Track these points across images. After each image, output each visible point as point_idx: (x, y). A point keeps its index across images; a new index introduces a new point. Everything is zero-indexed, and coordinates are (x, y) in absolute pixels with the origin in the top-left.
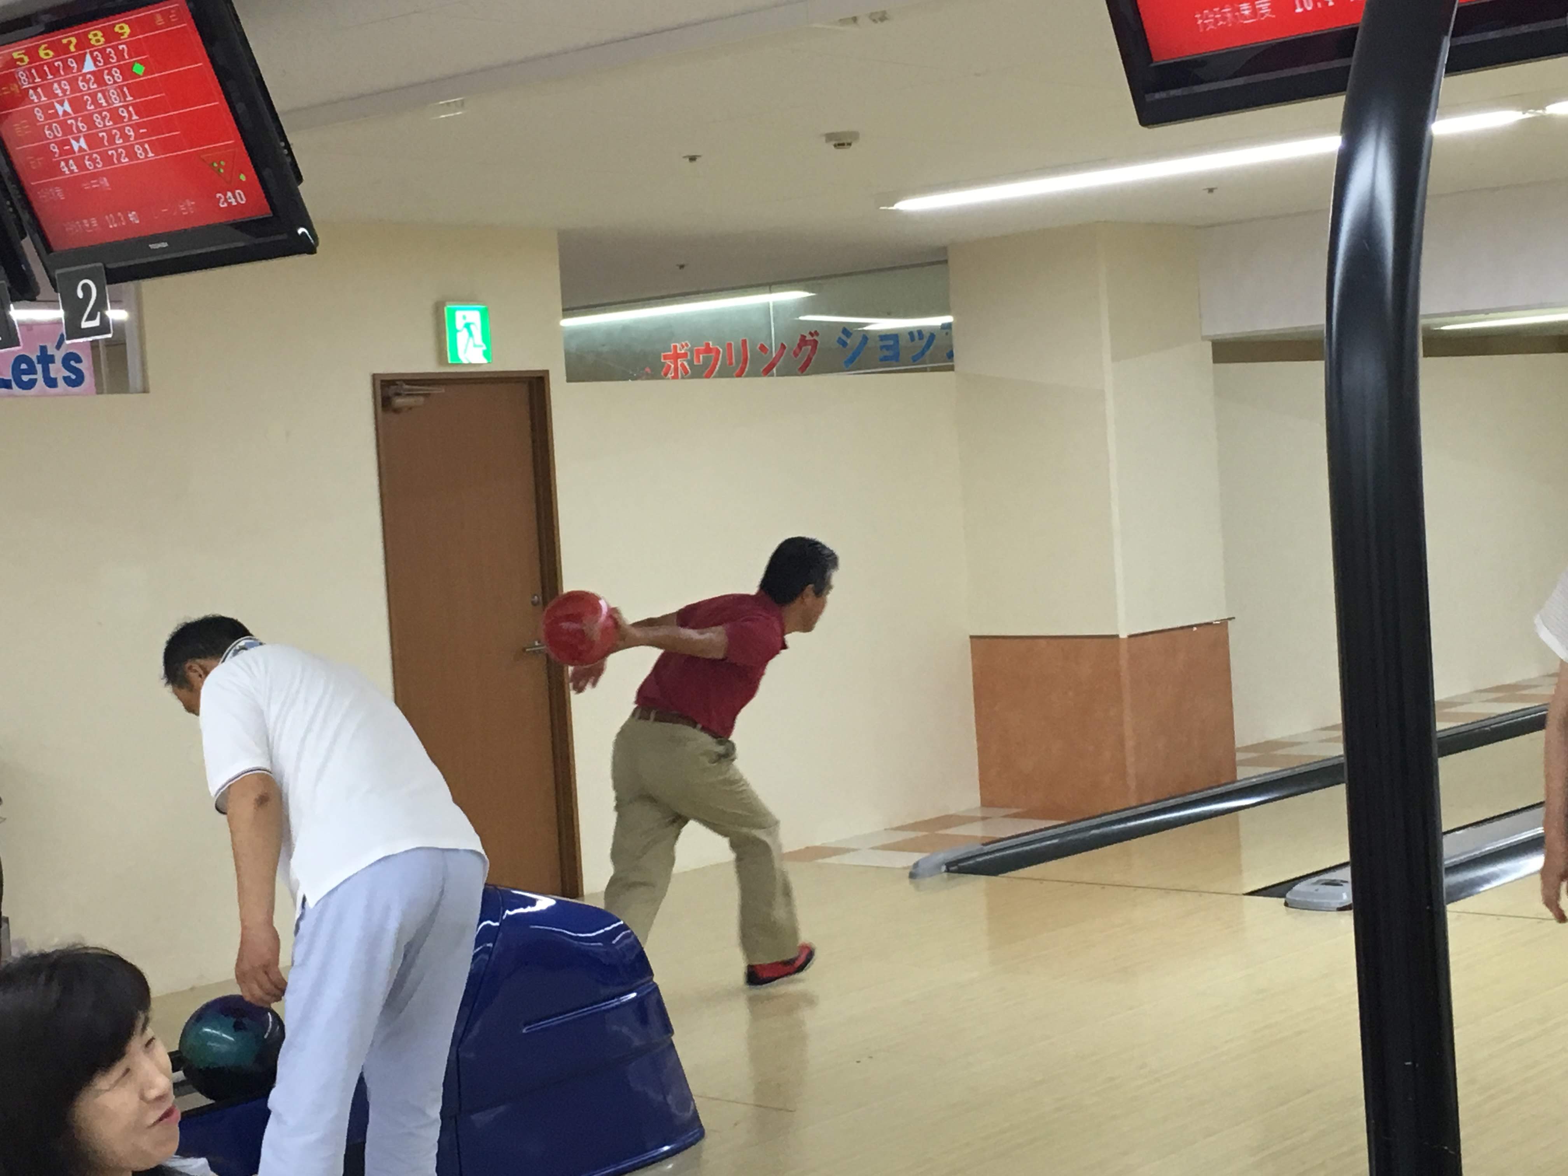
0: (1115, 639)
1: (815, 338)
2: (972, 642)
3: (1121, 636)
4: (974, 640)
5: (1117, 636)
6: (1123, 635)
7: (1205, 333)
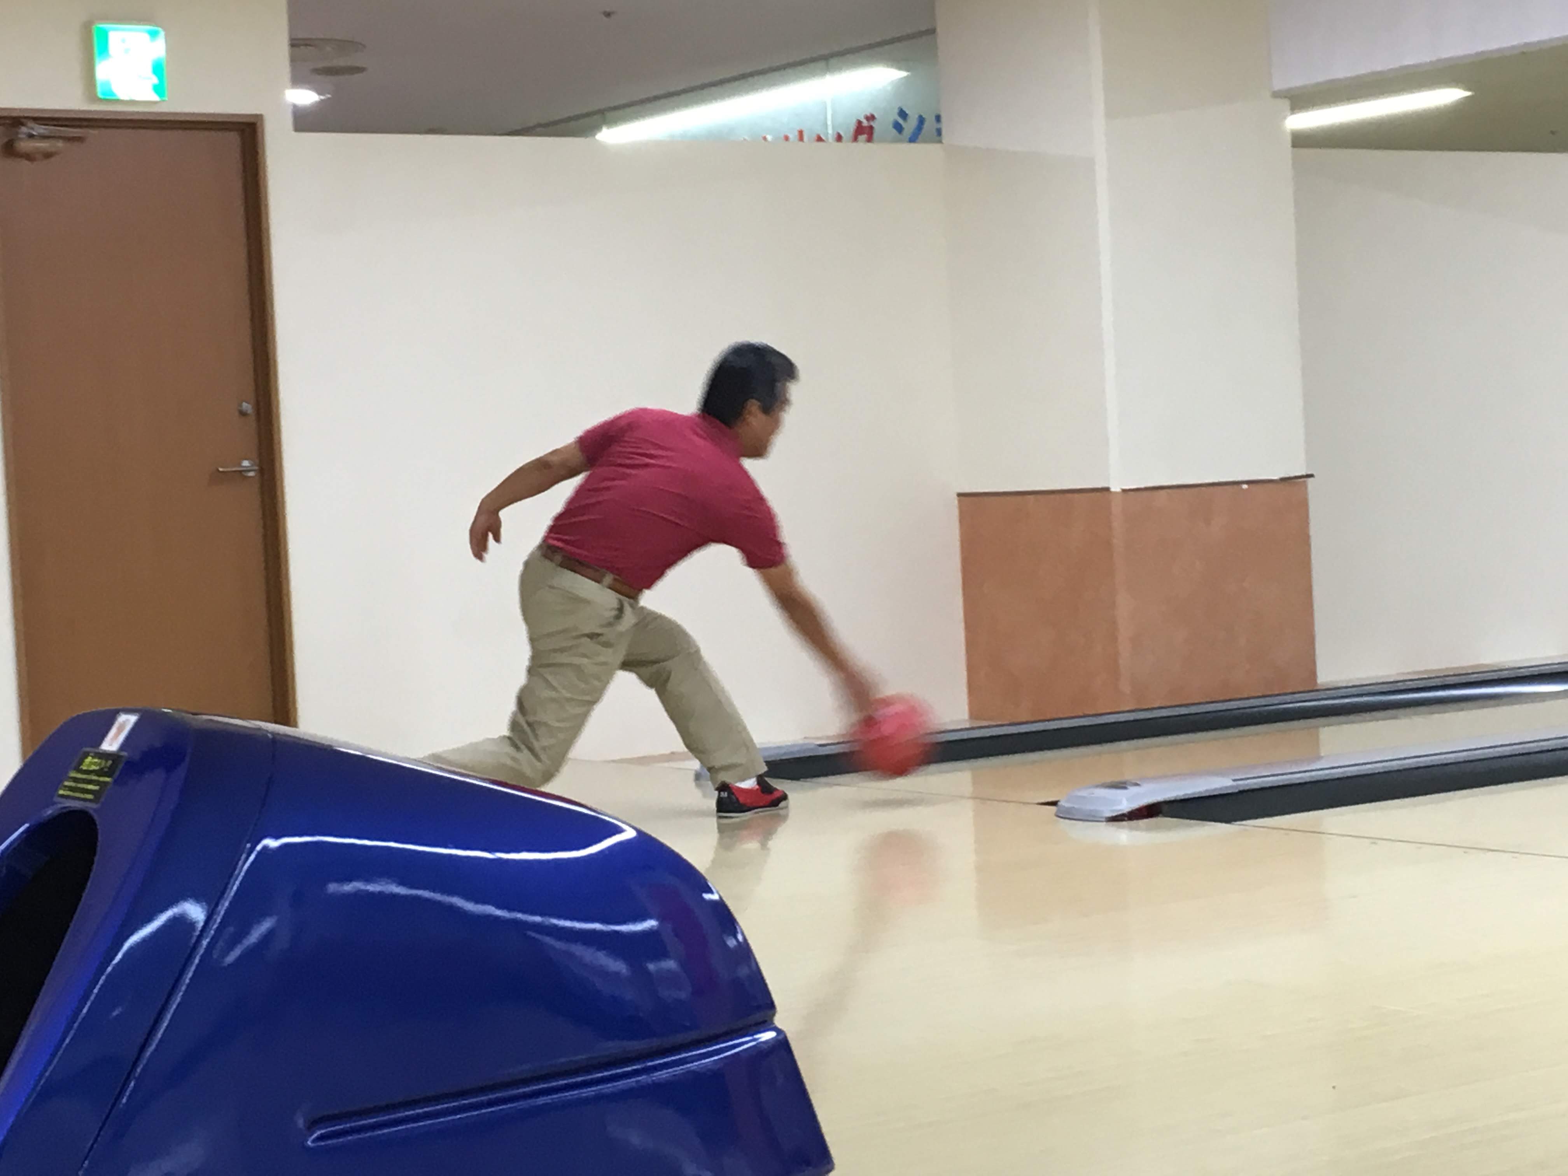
0: (1106, 493)
1: (872, 123)
2: (959, 501)
3: (1113, 490)
4: (963, 498)
5: (1107, 489)
6: (1115, 488)
7: (1276, 88)
